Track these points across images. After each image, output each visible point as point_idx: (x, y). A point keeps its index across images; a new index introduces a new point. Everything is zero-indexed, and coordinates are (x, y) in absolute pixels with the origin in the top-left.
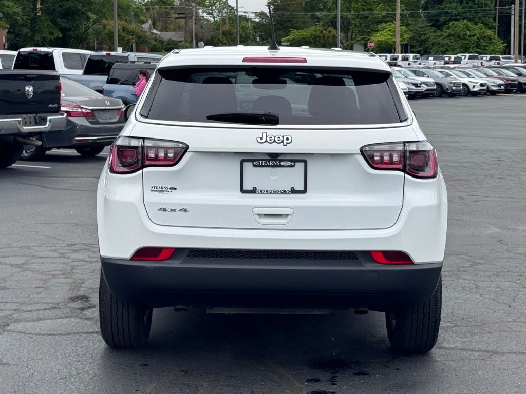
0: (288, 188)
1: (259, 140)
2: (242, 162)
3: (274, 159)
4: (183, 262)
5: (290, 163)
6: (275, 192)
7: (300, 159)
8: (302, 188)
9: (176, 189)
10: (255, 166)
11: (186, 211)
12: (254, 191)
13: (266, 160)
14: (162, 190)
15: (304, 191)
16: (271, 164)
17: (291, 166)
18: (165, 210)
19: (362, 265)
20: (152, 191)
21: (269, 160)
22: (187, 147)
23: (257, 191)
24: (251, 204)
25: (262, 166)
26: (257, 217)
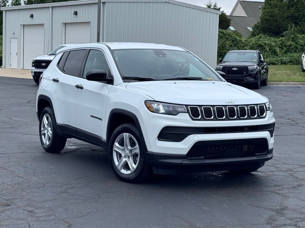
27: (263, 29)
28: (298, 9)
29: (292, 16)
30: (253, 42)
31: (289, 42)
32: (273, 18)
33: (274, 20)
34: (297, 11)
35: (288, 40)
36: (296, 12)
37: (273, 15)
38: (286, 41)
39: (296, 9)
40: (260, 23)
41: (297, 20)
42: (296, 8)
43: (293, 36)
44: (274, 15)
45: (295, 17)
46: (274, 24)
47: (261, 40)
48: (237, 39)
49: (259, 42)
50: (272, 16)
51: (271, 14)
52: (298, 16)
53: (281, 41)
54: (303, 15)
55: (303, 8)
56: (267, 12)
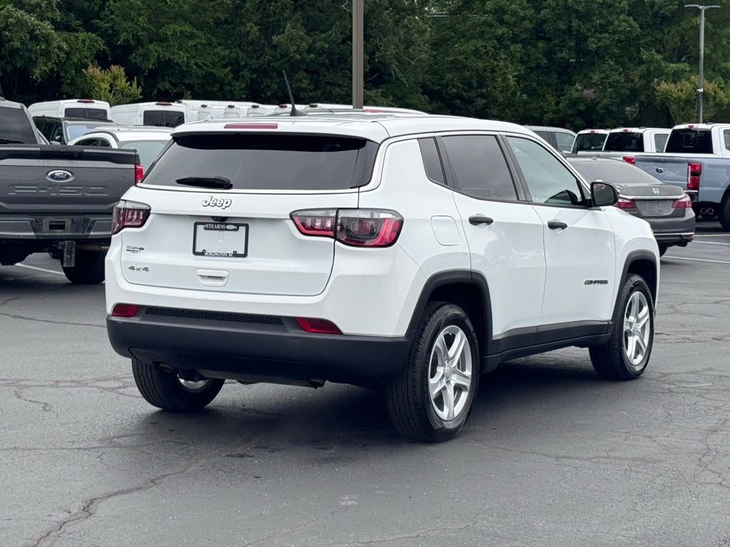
0: (231, 252)
1: (204, 203)
2: (196, 225)
3: (220, 222)
5: (233, 227)
6: (220, 255)
7: (241, 223)
8: (243, 252)
9: (143, 249)
10: (205, 229)
11: (147, 270)
12: (202, 254)
13: (214, 224)
14: (133, 250)
15: (245, 255)
16: (218, 227)
17: (234, 230)
18: (133, 269)
19: (287, 331)
21: (216, 224)
22: (150, 209)
23: (206, 254)
25: (212, 229)
26: (200, 278)
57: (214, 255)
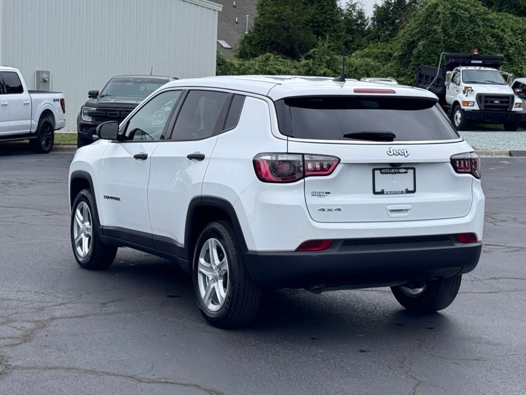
0: (404, 190)
1: (389, 153)
2: (374, 170)
3: (395, 168)
4: (339, 250)
5: (405, 170)
6: (396, 193)
7: (411, 167)
9: (330, 193)
10: (382, 173)
11: (339, 210)
12: (382, 193)
13: (389, 169)
14: (320, 195)
15: (414, 191)
16: (393, 171)
17: (406, 172)
18: (324, 210)
19: (453, 245)
20: (312, 195)
21: (391, 169)
22: (339, 160)
23: (385, 193)
24: (384, 202)
25: (387, 173)
26: (388, 212)
27: (260, 45)
28: (322, 9)
29: (313, 20)
30: (257, 68)
31: (322, 70)
32: (281, 24)
33: (283, 27)
34: (322, 13)
35: (319, 65)
36: (319, 14)
37: (282, 17)
38: (316, 66)
39: (320, 8)
40: (254, 32)
41: (321, 30)
42: (319, 6)
43: (328, 58)
44: (283, 19)
45: (318, 22)
46: (283, 35)
47: (270, 64)
48: (226, 61)
49: (267, 68)
50: (279, 20)
51: (278, 15)
52: (322, 21)
53: (305, 66)
54: (331, 20)
55: (331, 8)
56: (271, 13)
57: (391, 193)
